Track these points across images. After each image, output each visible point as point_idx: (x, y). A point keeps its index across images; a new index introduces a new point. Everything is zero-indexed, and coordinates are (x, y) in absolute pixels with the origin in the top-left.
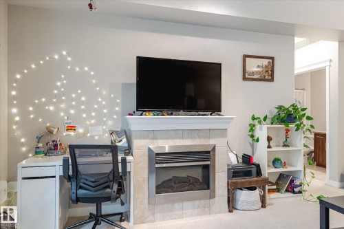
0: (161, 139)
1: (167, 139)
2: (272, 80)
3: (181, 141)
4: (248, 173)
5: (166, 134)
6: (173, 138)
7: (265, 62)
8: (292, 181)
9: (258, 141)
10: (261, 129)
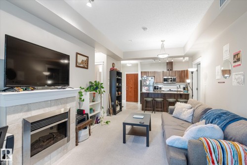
0: (34, 110)
1: (39, 109)
2: (87, 68)
3: (50, 108)
4: (83, 120)
5: (39, 105)
6: (44, 108)
7: (85, 59)
8: (97, 118)
9: (83, 100)
10: (86, 94)
